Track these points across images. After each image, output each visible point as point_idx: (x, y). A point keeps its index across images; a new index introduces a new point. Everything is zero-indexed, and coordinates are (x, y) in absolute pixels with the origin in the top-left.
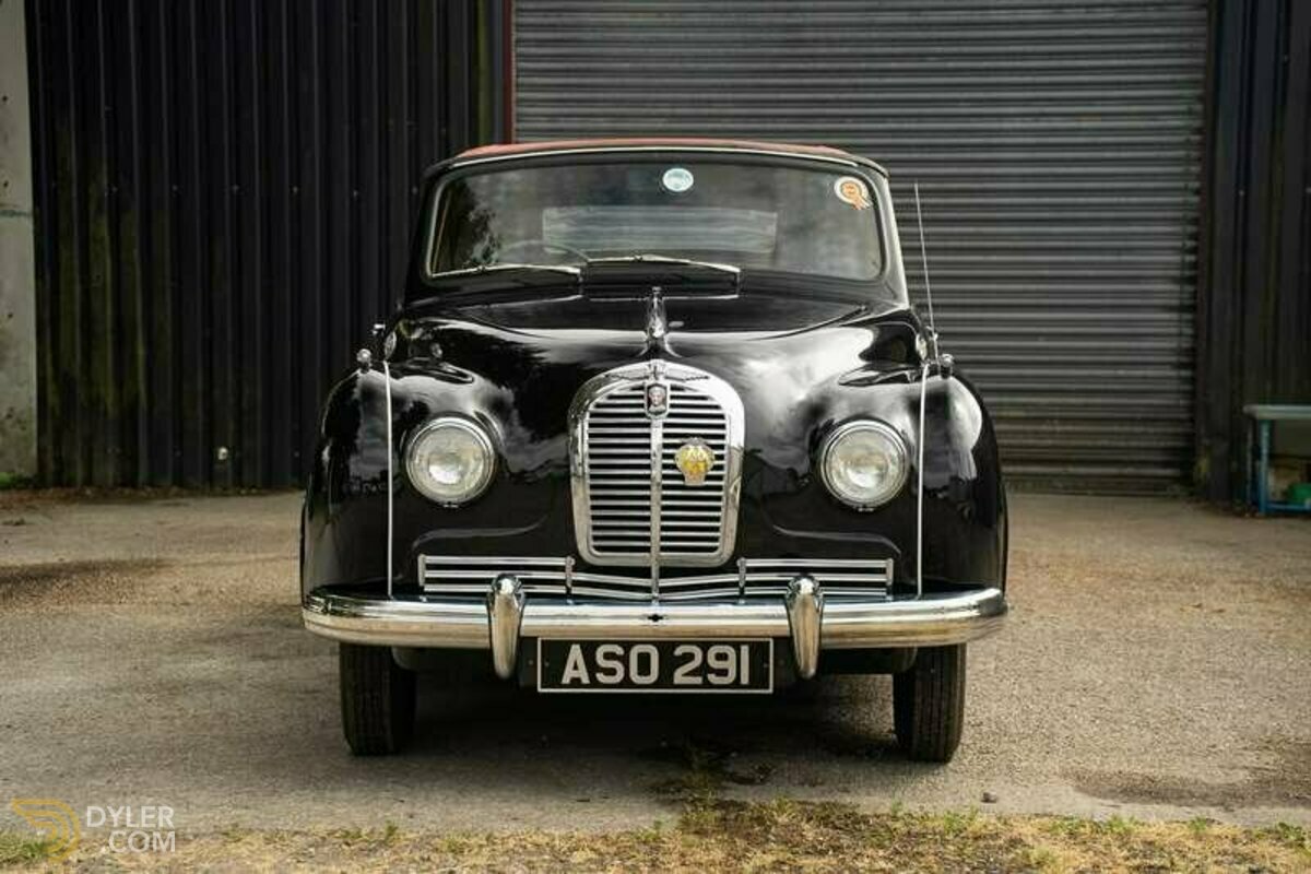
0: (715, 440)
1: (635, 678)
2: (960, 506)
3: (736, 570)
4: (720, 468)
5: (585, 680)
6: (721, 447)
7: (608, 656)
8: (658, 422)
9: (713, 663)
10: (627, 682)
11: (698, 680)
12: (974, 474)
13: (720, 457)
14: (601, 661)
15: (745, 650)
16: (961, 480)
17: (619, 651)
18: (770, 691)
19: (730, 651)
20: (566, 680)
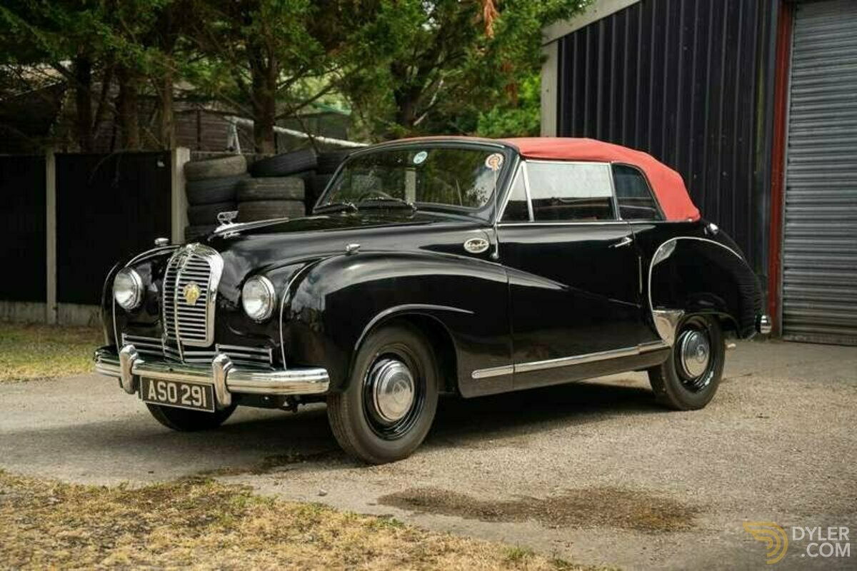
0: (203, 283)
1: (170, 399)
2: (311, 325)
3: (214, 350)
4: (204, 297)
5: (155, 398)
6: (205, 287)
7: (161, 387)
8: (179, 272)
9: (194, 395)
10: (168, 401)
11: (189, 403)
12: (323, 308)
13: (205, 292)
14: (159, 389)
15: (203, 388)
16: (313, 310)
17: (164, 385)
18: (213, 411)
19: (198, 389)
20: (150, 397)
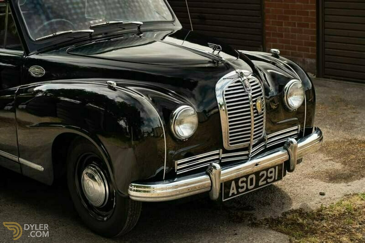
1: (250, 187)
5: (236, 192)
7: (242, 182)
9: (269, 175)
10: (247, 189)
11: (265, 182)
14: (240, 185)
15: (277, 168)
17: (245, 179)
19: (273, 170)
20: (230, 195)
